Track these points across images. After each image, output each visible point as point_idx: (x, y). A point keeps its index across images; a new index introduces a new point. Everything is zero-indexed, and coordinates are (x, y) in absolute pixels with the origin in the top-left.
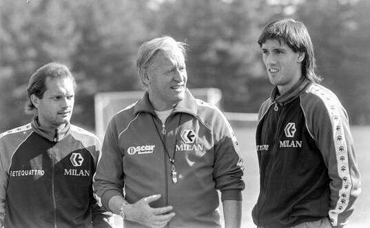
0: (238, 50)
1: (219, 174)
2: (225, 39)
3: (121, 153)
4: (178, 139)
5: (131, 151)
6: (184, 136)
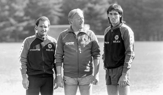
0: (97, 7)
1: (93, 51)
2: (92, 3)
3: (63, 44)
4: (81, 40)
5: (67, 44)
6: (83, 39)
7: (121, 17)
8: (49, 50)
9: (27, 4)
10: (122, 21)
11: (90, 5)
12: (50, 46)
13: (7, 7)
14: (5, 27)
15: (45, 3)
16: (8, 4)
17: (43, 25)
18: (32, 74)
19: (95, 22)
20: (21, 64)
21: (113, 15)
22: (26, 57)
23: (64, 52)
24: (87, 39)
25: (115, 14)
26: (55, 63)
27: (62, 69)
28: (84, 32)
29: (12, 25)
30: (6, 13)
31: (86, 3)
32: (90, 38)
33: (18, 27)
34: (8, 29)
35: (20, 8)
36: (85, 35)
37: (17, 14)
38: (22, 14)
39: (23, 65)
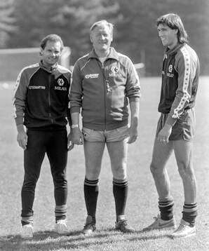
1: (130, 89)
4: (110, 71)
6: (113, 69)
12: (61, 82)
17: (53, 48)
20: (15, 109)
22: (22, 98)
23: (82, 90)
24: (119, 69)
26: (69, 107)
27: (81, 118)
28: (115, 58)
31: (60, 6)
32: (124, 68)
36: (116, 63)
39: (18, 110)
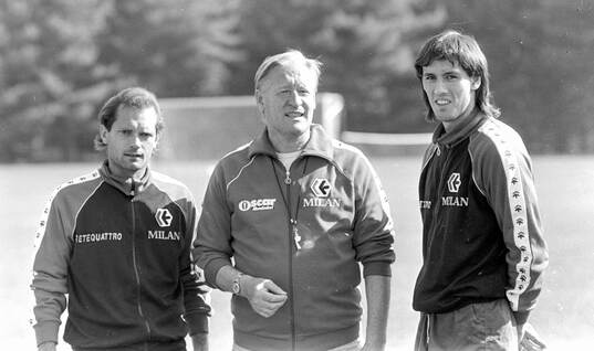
5: (244, 206)
6: (315, 187)
7: (477, 86)
8: (160, 235)
9: (109, 20)
10: (487, 106)
11: (342, 20)
12: (164, 218)
13: (32, 31)
14: (24, 104)
15: (174, 13)
16: (35, 19)
17: (135, 124)
18: (92, 345)
19: (362, 84)
21: (440, 78)
25: (450, 76)
29: (50, 98)
30: (30, 53)
32: (347, 183)
33: (73, 106)
34: (35, 114)
35: (80, 32)
37: (70, 55)
38: (86, 56)
39: (43, 303)
